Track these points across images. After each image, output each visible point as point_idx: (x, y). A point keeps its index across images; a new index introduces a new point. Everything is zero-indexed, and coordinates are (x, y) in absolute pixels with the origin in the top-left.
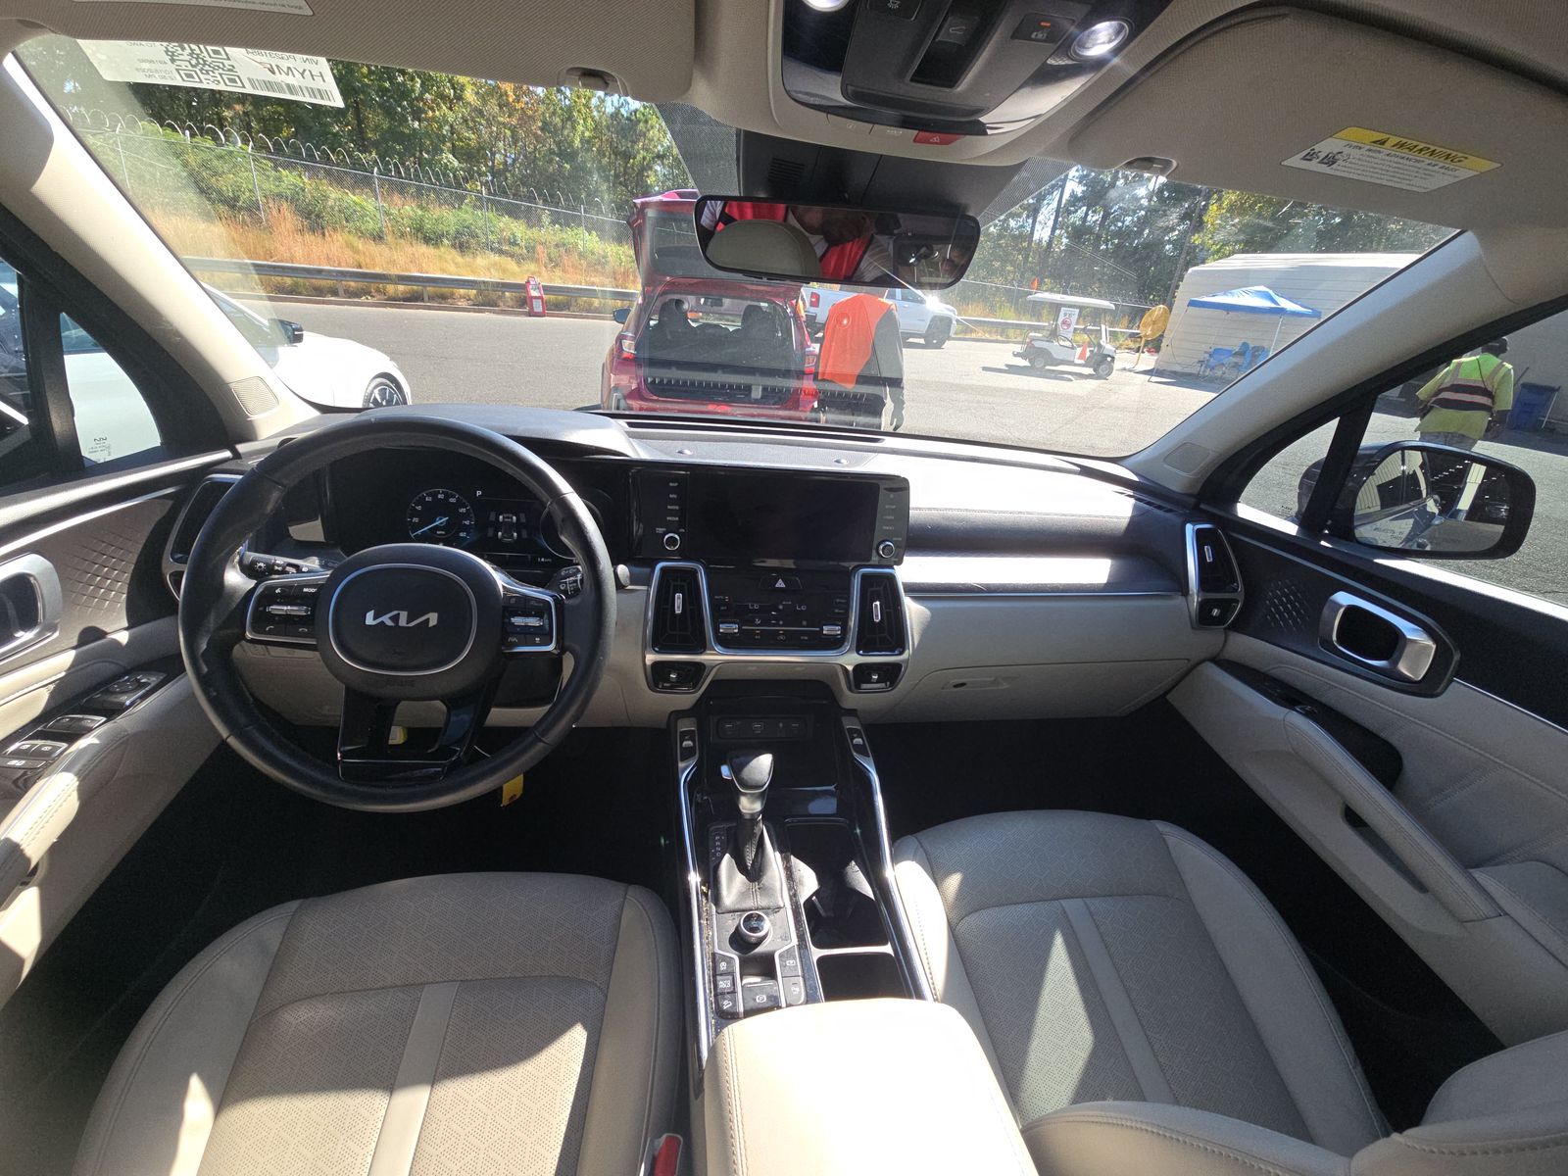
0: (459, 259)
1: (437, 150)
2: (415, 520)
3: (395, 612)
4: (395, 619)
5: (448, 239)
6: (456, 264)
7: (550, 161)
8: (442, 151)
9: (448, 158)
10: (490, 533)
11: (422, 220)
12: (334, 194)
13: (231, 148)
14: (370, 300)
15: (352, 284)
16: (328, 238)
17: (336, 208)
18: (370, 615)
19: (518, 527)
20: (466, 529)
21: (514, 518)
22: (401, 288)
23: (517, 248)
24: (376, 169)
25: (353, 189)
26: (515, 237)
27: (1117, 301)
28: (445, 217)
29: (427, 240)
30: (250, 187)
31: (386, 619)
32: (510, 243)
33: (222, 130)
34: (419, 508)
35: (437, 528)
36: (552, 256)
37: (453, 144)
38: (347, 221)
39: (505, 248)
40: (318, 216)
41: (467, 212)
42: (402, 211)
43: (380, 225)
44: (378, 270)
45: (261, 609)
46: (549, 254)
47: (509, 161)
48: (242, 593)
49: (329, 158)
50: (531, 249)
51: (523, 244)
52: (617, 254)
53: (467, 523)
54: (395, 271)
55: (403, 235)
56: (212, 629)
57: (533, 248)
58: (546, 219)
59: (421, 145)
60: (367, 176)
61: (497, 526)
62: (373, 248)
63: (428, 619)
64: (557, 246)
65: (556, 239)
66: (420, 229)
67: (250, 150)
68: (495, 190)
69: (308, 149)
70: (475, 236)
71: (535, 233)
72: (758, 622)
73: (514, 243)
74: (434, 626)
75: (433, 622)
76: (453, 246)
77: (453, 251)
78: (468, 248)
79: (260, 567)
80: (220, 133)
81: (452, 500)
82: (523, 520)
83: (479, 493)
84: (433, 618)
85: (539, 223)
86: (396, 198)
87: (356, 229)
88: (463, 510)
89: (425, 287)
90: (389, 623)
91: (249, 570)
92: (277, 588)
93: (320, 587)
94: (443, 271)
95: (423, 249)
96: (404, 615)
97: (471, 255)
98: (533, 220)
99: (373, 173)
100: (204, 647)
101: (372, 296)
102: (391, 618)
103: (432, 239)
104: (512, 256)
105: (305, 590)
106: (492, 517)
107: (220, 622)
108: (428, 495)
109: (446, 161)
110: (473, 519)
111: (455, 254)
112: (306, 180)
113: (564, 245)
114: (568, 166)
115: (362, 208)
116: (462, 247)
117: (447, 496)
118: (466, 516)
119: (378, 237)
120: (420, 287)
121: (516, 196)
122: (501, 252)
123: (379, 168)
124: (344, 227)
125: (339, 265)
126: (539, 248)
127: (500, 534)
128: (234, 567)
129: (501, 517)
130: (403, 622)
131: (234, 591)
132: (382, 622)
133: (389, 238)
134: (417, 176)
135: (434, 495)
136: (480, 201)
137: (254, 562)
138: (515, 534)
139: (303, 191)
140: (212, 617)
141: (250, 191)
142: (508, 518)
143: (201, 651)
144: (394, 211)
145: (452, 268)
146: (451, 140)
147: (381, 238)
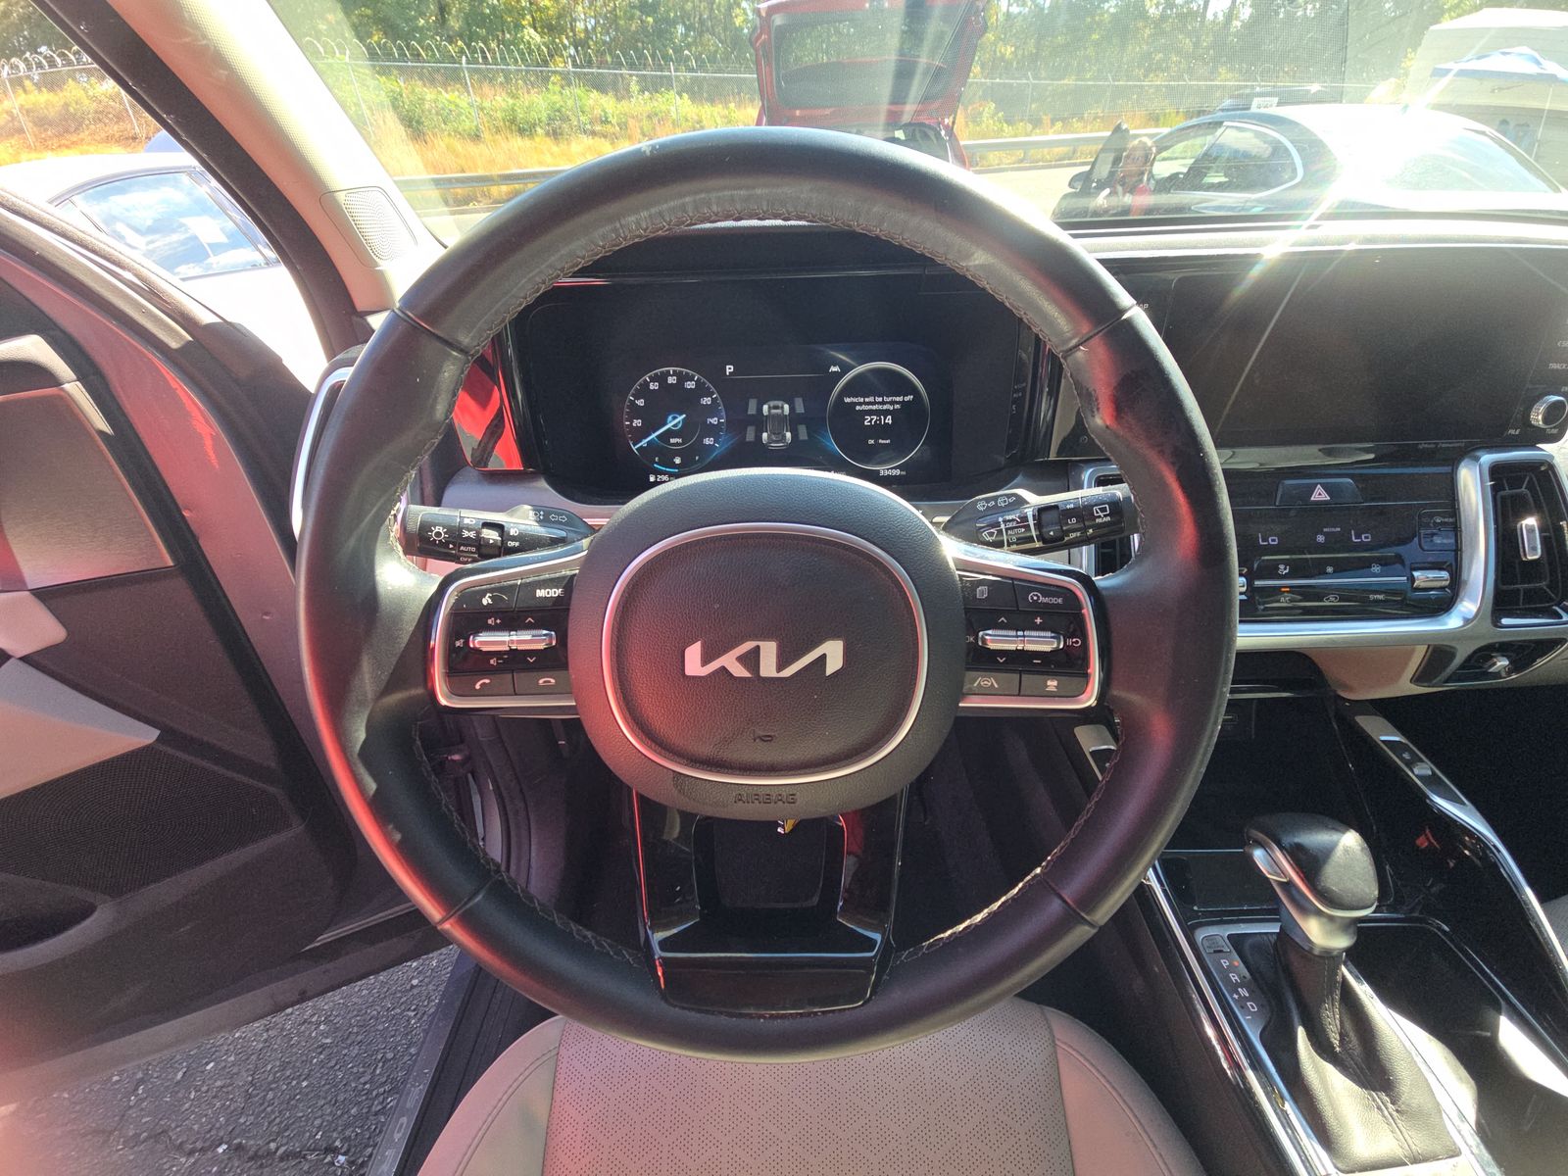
0: (555, 149)
1: (518, 27)
2: (637, 423)
3: (748, 646)
4: (751, 660)
5: (541, 127)
6: (552, 154)
7: (632, 18)
8: (523, 27)
9: (530, 35)
10: (750, 436)
11: (513, 110)
12: (429, 94)
13: (330, 61)
14: (477, 206)
15: (459, 191)
16: (430, 143)
17: (433, 111)
18: (693, 654)
19: (793, 421)
20: (713, 431)
21: (786, 407)
22: (504, 188)
23: (609, 126)
24: (464, 58)
25: (445, 85)
26: (606, 113)
27: (1325, 82)
28: (537, 102)
29: (521, 131)
30: (355, 100)
31: (730, 661)
32: (602, 122)
33: (319, 41)
34: (641, 402)
35: (670, 433)
36: (645, 129)
37: (532, 17)
38: (445, 124)
39: (598, 128)
40: (418, 122)
41: (555, 93)
42: (494, 103)
43: (475, 123)
44: (481, 172)
45: (458, 644)
46: (642, 128)
47: (589, 27)
48: (416, 609)
49: (419, 55)
50: (623, 126)
51: (614, 121)
52: (712, 116)
53: (714, 421)
54: (496, 172)
55: (498, 131)
56: (370, 695)
57: (626, 124)
58: (634, 87)
59: (503, 22)
60: (457, 68)
61: (760, 423)
62: (473, 149)
63: (823, 657)
64: (649, 117)
65: (648, 108)
66: (513, 121)
67: (347, 60)
68: (581, 62)
69: (400, 48)
70: (565, 119)
71: (624, 106)
72: (1283, 570)
73: (606, 122)
74: (836, 674)
75: (834, 664)
76: (547, 134)
77: (548, 139)
78: (561, 134)
79: (438, 534)
80: (318, 45)
81: (690, 385)
82: (800, 409)
83: (729, 369)
84: (833, 653)
85: (628, 95)
86: (486, 88)
87: (455, 131)
88: (707, 401)
89: (526, 184)
90: (739, 671)
91: (421, 545)
92: (483, 594)
93: (569, 584)
94: (541, 163)
95: (518, 143)
96: (769, 651)
97: (565, 142)
98: (621, 92)
99: (461, 64)
100: (361, 735)
101: (479, 202)
102: (740, 659)
103: (525, 130)
104: (605, 137)
105: (540, 593)
106: (752, 410)
107: (385, 677)
108: (653, 379)
109: (528, 38)
110: (723, 413)
111: (549, 142)
112: (402, 84)
113: (656, 115)
114: (650, 19)
115: (457, 106)
116: (555, 134)
117: (682, 378)
118: (712, 410)
119: (476, 137)
120: (521, 186)
121: (602, 64)
122: (594, 133)
123: (467, 57)
124: (443, 131)
125: (445, 173)
126: (631, 123)
127: (765, 435)
128: (392, 549)
129: (765, 408)
130: (768, 668)
131: (400, 602)
132: (723, 669)
133: (486, 135)
134: (503, 59)
135: (661, 379)
136: (566, 78)
137: (425, 527)
138: (788, 435)
139: (401, 96)
140: (366, 666)
141: (355, 104)
142: (776, 407)
143: (358, 747)
144: (486, 104)
145: (548, 158)
146: (531, 12)
147: (478, 137)
